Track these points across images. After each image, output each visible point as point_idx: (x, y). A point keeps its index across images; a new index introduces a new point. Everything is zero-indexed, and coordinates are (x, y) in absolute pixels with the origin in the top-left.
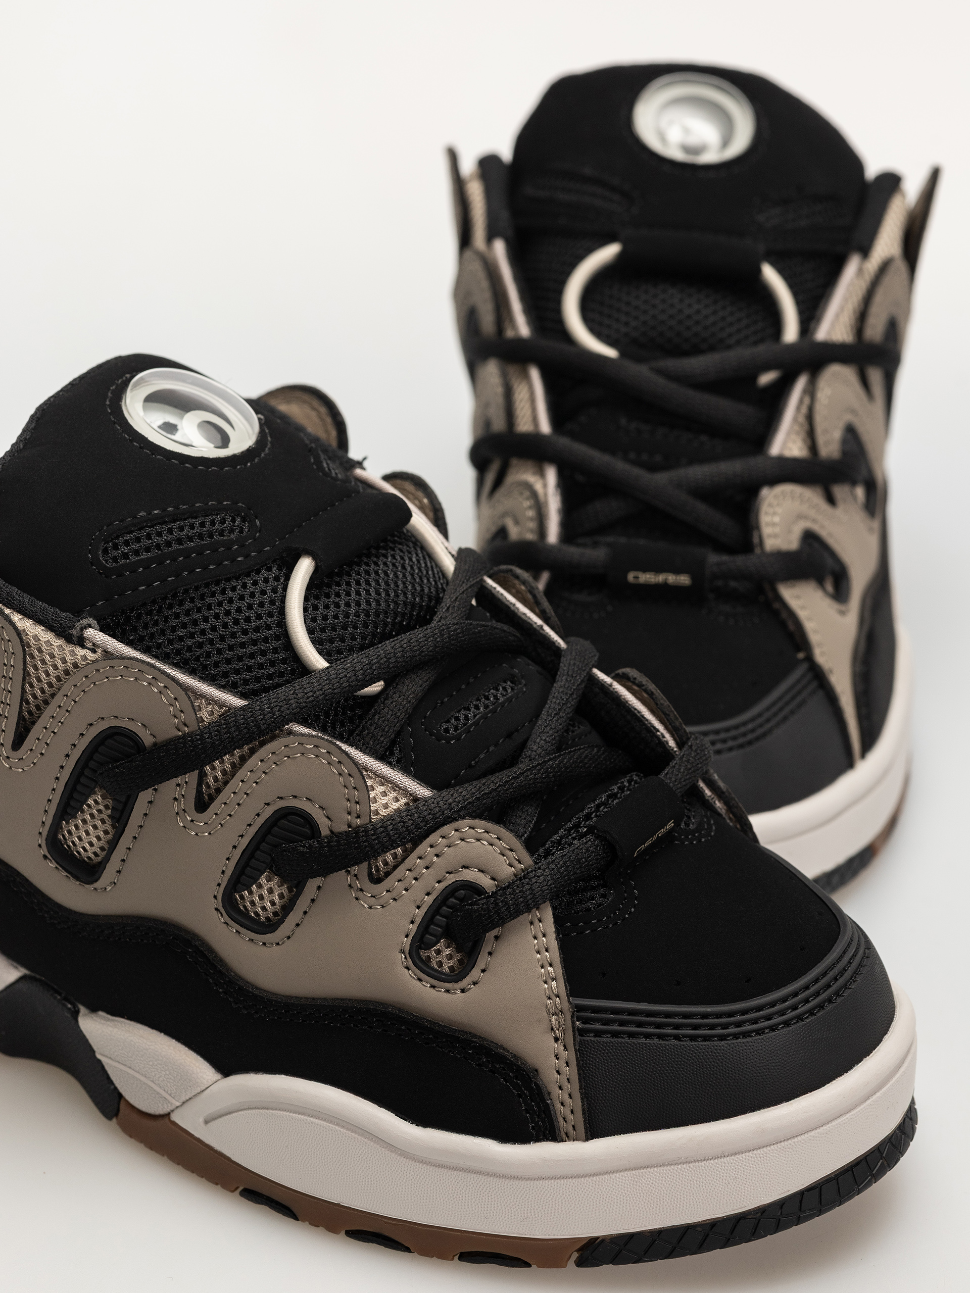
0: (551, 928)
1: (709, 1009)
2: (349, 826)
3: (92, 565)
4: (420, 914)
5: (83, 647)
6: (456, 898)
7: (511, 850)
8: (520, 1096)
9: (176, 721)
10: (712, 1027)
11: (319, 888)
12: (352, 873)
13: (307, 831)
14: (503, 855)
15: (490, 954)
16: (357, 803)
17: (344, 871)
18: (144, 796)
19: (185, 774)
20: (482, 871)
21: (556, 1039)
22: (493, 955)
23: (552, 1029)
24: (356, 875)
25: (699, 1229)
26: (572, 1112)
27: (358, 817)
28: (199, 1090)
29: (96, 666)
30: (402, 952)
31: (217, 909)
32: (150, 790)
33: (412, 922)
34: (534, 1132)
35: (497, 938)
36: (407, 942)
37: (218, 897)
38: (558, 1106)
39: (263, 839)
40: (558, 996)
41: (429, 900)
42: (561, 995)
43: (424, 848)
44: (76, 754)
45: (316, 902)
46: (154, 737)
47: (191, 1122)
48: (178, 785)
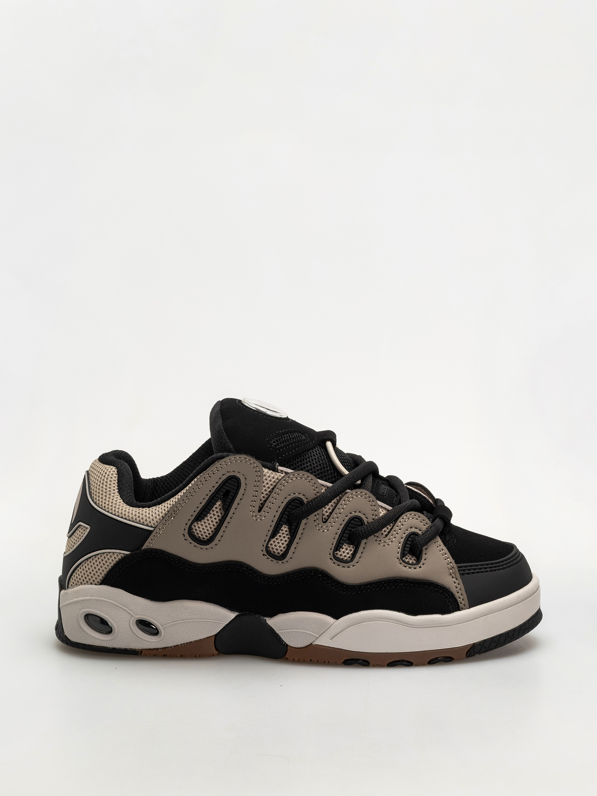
0: (441, 543)
1: (494, 561)
2: (373, 520)
3: (270, 448)
4: (401, 545)
5: (278, 472)
6: (411, 538)
7: (424, 520)
8: (446, 598)
9: (315, 492)
10: (495, 567)
11: (365, 543)
12: (376, 536)
13: (360, 523)
14: (421, 522)
15: (425, 554)
16: (375, 511)
17: (373, 535)
18: (304, 521)
19: (318, 510)
20: (417, 528)
21: (453, 578)
22: (427, 554)
23: (451, 575)
24: (377, 536)
25: (504, 635)
26: (463, 600)
27: (376, 516)
28: (329, 626)
29: (283, 479)
30: (398, 558)
31: (330, 559)
32: (306, 519)
33: (399, 548)
34: (452, 609)
35: (426, 549)
36: (399, 555)
37: (331, 554)
38: (458, 599)
39: (346, 529)
40: (451, 563)
41: (402, 540)
42: (452, 563)
43: (398, 523)
44: (280, 510)
45: (365, 548)
46: (307, 499)
47: (324, 641)
48: (315, 515)
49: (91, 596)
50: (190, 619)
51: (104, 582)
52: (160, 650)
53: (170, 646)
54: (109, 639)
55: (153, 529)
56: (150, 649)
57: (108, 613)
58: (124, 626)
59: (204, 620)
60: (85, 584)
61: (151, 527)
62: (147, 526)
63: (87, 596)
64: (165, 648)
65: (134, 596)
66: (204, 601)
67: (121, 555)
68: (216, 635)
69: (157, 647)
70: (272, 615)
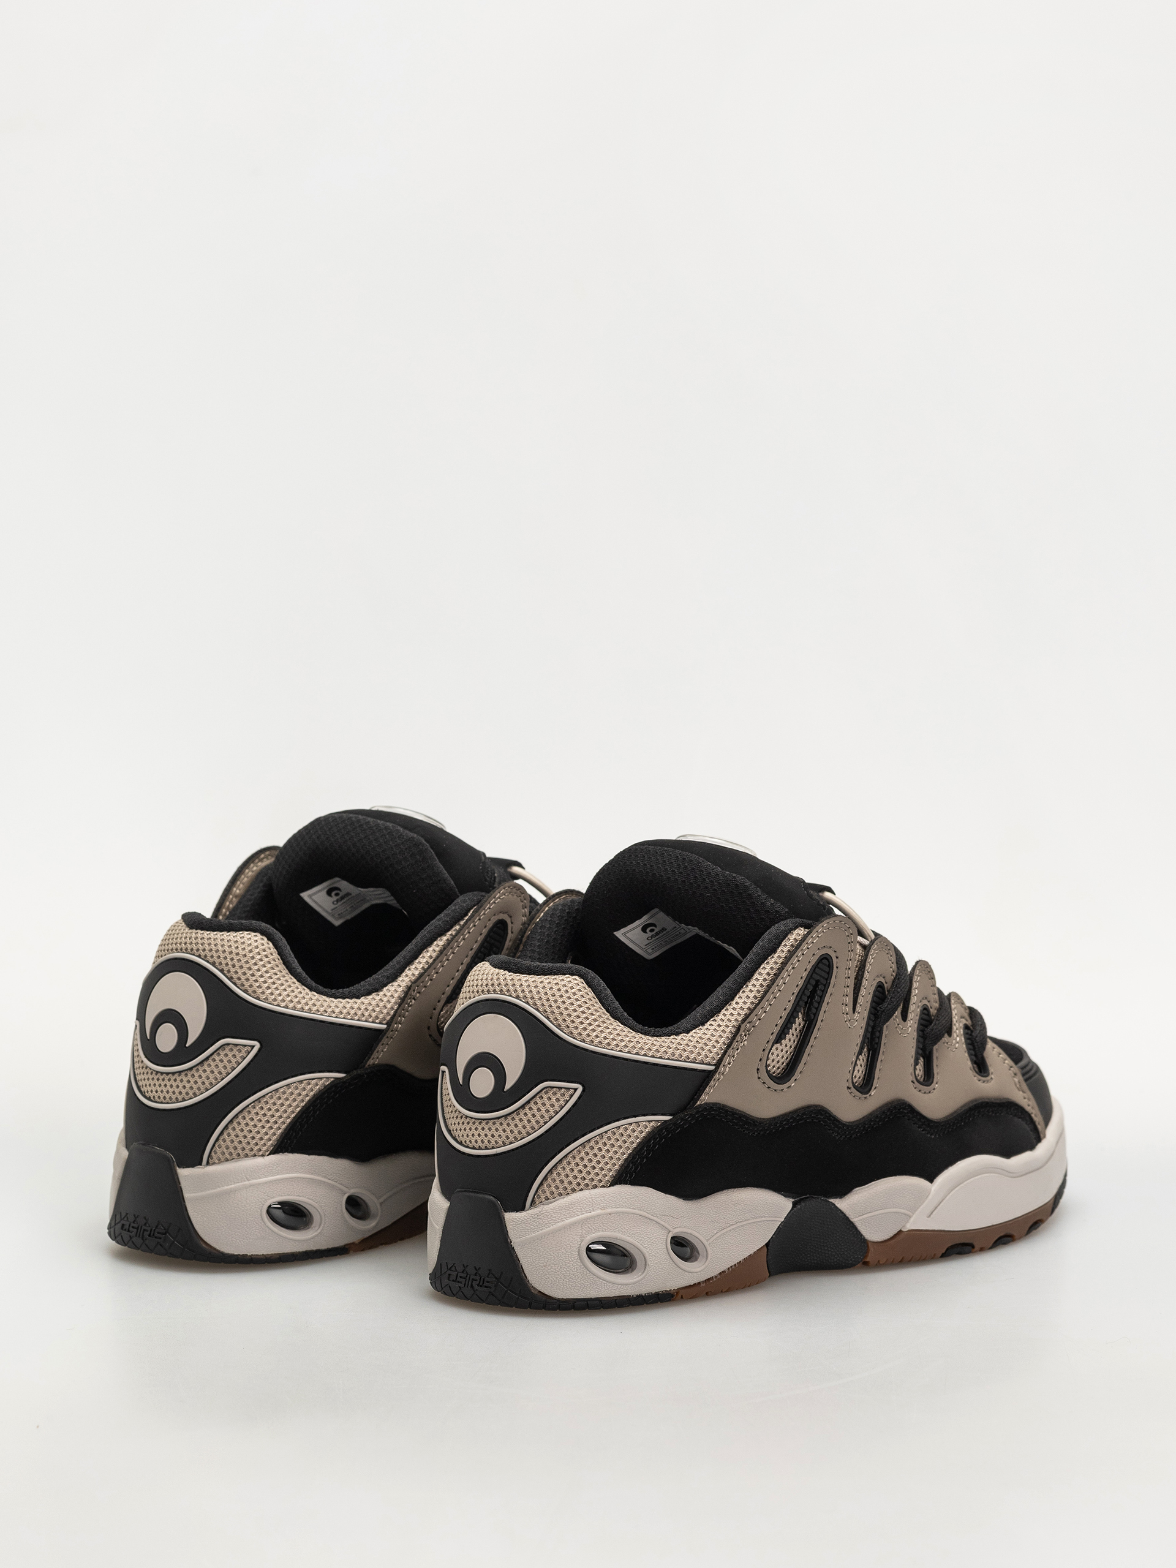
28: (922, 1194)
47: (918, 1222)
48: (894, 1019)
49: (604, 1208)
50: (741, 1222)
51: (621, 1178)
52: (702, 1285)
53: (715, 1275)
54: (635, 1280)
55: (713, 1068)
56: (690, 1286)
57: (633, 1234)
58: (658, 1251)
59: (758, 1220)
60: (581, 1190)
61: (709, 1064)
62: (702, 1063)
63: (594, 1210)
64: (708, 1280)
65: (667, 1195)
66: (754, 1187)
67: (652, 1124)
68: (767, 1245)
69: (696, 1281)
70: (842, 1193)
